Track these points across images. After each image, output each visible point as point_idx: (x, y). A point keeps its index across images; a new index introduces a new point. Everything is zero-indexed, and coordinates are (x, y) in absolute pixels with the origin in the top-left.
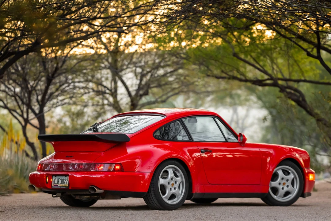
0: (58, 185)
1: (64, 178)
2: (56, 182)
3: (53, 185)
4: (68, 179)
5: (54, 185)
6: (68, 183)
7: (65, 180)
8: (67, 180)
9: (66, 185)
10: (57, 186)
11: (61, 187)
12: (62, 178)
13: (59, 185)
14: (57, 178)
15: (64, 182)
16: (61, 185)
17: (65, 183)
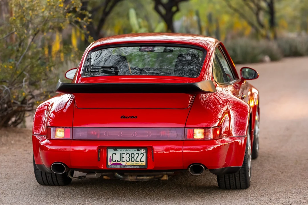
0: (121, 162)
1: (135, 151)
2: (117, 158)
3: (109, 164)
4: (145, 154)
5: (112, 163)
6: (144, 159)
7: (136, 156)
8: (141, 156)
9: (140, 162)
10: (121, 164)
11: (129, 167)
12: (130, 151)
13: (123, 163)
14: (118, 152)
15: (135, 158)
16: (128, 164)
17: (138, 160)
